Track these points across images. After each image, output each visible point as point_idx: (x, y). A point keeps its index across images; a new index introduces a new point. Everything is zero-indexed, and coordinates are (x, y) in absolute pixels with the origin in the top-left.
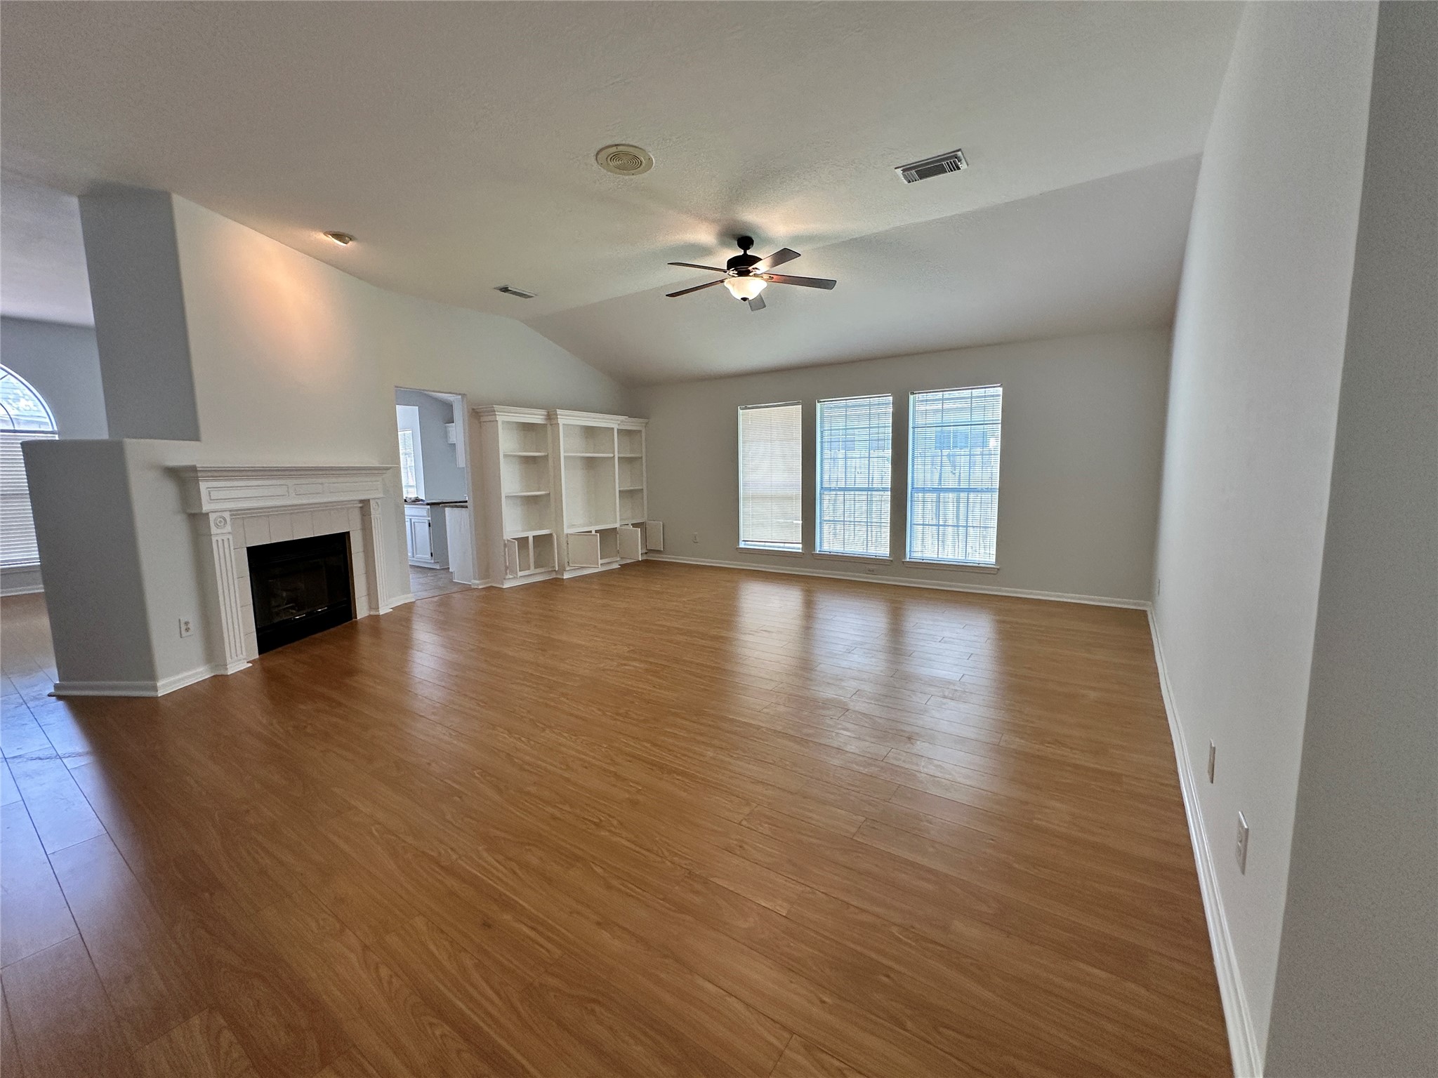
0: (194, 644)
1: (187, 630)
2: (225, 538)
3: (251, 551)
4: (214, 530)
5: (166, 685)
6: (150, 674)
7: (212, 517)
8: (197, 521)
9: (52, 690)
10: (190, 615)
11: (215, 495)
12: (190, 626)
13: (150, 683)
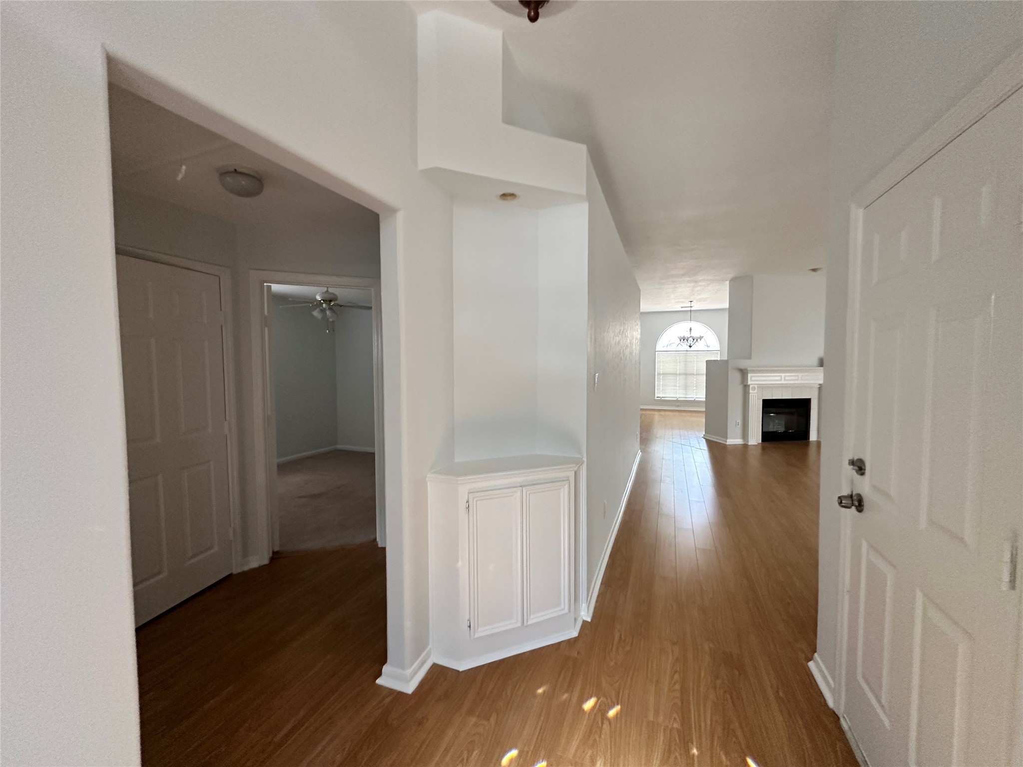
0: (739, 430)
1: (738, 425)
2: (754, 394)
3: (764, 401)
4: (751, 391)
5: (730, 442)
6: (726, 437)
7: (751, 386)
8: (746, 387)
9: (703, 436)
10: (740, 421)
11: (753, 379)
12: (739, 424)
13: (725, 439)
